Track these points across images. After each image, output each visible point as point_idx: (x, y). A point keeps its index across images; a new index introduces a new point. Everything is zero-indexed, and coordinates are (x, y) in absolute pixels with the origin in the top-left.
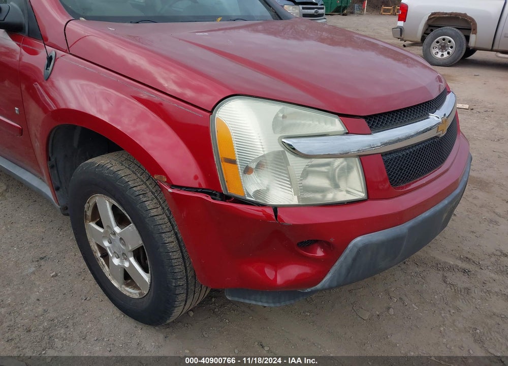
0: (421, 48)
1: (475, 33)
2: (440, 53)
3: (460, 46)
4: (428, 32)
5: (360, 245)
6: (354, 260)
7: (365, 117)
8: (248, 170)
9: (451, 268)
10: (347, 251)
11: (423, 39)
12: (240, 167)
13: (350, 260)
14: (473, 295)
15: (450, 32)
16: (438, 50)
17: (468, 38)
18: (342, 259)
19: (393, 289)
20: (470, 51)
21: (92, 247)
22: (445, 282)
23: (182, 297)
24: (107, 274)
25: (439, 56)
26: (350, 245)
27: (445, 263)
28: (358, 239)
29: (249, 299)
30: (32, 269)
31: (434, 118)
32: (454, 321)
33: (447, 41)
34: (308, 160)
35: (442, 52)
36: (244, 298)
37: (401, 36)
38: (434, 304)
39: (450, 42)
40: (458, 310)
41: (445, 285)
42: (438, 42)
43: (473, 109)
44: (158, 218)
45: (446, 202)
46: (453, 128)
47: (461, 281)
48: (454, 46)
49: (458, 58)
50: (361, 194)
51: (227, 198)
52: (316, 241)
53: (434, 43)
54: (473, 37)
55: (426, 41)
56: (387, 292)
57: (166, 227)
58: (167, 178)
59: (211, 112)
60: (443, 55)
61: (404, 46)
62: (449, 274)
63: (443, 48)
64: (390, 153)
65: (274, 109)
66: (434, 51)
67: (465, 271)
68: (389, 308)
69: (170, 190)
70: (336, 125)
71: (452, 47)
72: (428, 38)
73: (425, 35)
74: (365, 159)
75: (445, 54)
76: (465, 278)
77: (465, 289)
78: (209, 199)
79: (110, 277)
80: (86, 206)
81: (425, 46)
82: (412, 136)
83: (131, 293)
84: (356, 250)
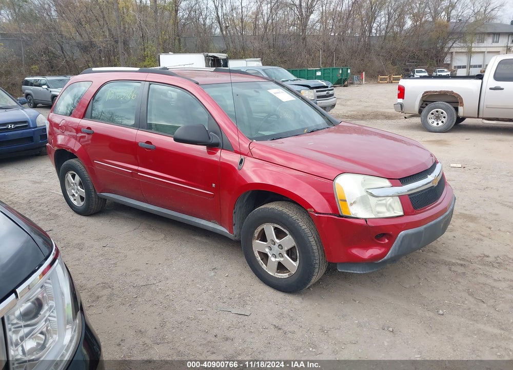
0: (420, 118)
1: (463, 106)
2: (436, 123)
3: (451, 116)
4: (424, 105)
5: (404, 234)
6: (401, 242)
7: (399, 179)
8: (351, 204)
9: (454, 264)
10: (398, 238)
11: (420, 111)
12: (348, 203)
13: (399, 242)
14: (467, 275)
15: (442, 106)
16: (433, 120)
17: (457, 109)
18: (396, 242)
19: (420, 275)
20: (460, 119)
21: (256, 255)
22: (450, 270)
23: (317, 270)
24: (265, 269)
25: (435, 124)
26: (399, 235)
27: (450, 262)
28: (402, 232)
29: (350, 270)
30: (213, 274)
31: (430, 178)
32: (457, 287)
33: (440, 113)
34: (378, 198)
35: (437, 121)
36: (347, 270)
37: (402, 110)
38: (445, 281)
39: (442, 113)
40: (459, 282)
41: (450, 272)
42: (432, 114)
43: (464, 167)
44: (305, 230)
45: (441, 218)
46: (442, 182)
47: (460, 270)
48: (446, 117)
49: (451, 125)
50: (402, 213)
51: (342, 217)
52: (384, 234)
53: (430, 115)
54: (461, 109)
55: (423, 113)
56: (417, 276)
57: (310, 234)
58: (314, 209)
59: (333, 181)
60: (438, 124)
61: (406, 118)
62: (453, 267)
63: (438, 118)
64: (412, 194)
65: (361, 177)
66: (430, 121)
67: (462, 265)
68: (419, 283)
69: (316, 215)
70: (387, 183)
71: (444, 117)
72: (425, 111)
73: (421, 108)
74: (402, 197)
75: (440, 123)
76: (462, 268)
77: (462, 273)
78: (336, 217)
79: (266, 270)
80: (256, 231)
81: (423, 118)
82: (420, 187)
83: (282, 276)
84: (402, 237)
